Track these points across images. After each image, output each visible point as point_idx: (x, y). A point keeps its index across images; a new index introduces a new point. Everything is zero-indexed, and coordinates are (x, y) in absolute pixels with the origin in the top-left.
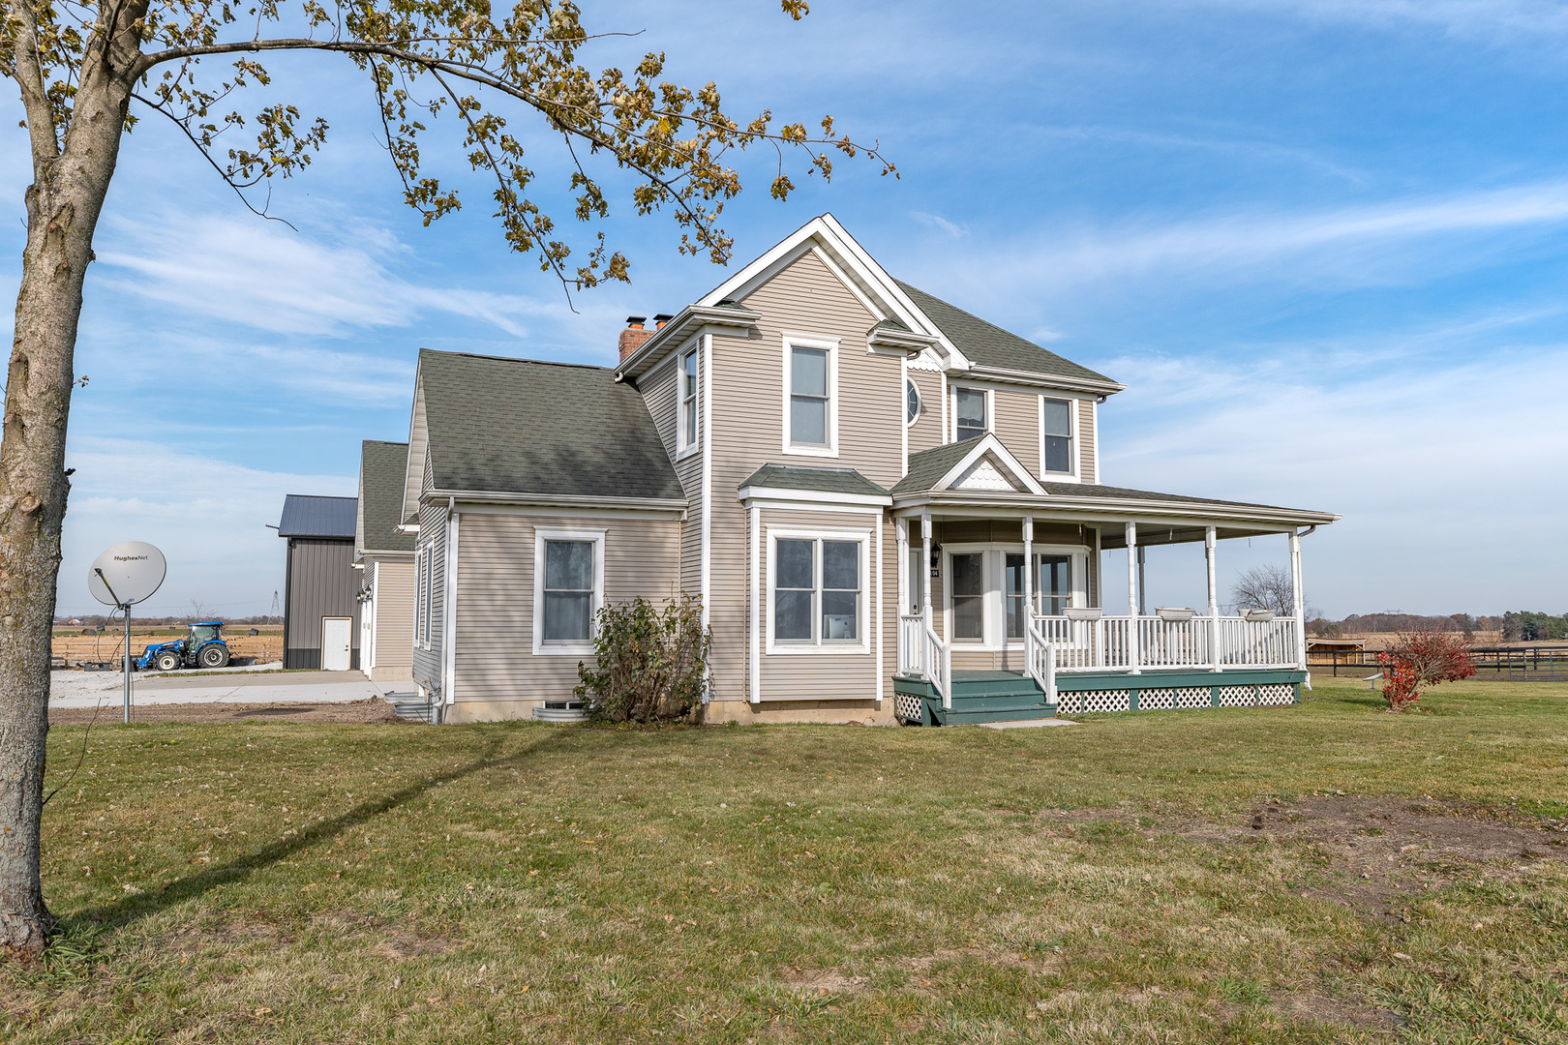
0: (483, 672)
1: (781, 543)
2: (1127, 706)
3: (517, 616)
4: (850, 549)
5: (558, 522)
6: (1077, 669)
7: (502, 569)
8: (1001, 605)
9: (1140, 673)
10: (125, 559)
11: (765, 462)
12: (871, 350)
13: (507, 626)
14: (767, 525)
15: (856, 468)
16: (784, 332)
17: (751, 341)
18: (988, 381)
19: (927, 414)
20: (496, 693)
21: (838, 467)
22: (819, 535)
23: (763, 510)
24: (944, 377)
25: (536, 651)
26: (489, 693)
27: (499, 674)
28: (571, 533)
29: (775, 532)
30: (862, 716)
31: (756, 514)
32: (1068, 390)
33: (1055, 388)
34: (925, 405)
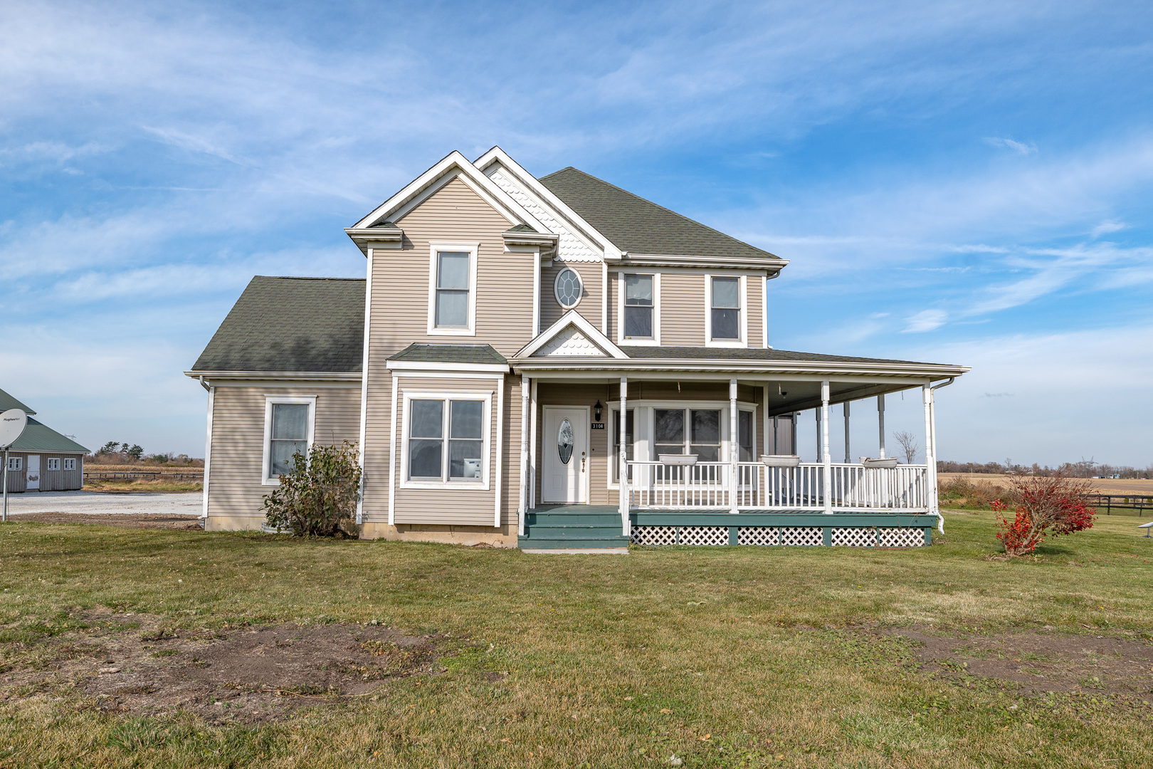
0: (228, 497)
1: (414, 402)
2: (726, 541)
3: (252, 457)
4: (476, 407)
5: (285, 391)
6: (671, 507)
7: (244, 423)
8: (648, 452)
9: (738, 513)
10: (9, 420)
11: (412, 342)
12: (507, 249)
13: (244, 464)
14: (403, 389)
15: (490, 343)
16: (430, 242)
17: (405, 251)
18: (653, 266)
19: (589, 297)
20: (237, 511)
21: (475, 343)
22: (447, 396)
23: (400, 378)
24: (605, 267)
25: (264, 482)
26: (233, 511)
27: (238, 498)
28: (294, 399)
29: (409, 395)
30: (492, 540)
31: (395, 380)
32: (735, 269)
33: (721, 268)
34: (587, 290)
